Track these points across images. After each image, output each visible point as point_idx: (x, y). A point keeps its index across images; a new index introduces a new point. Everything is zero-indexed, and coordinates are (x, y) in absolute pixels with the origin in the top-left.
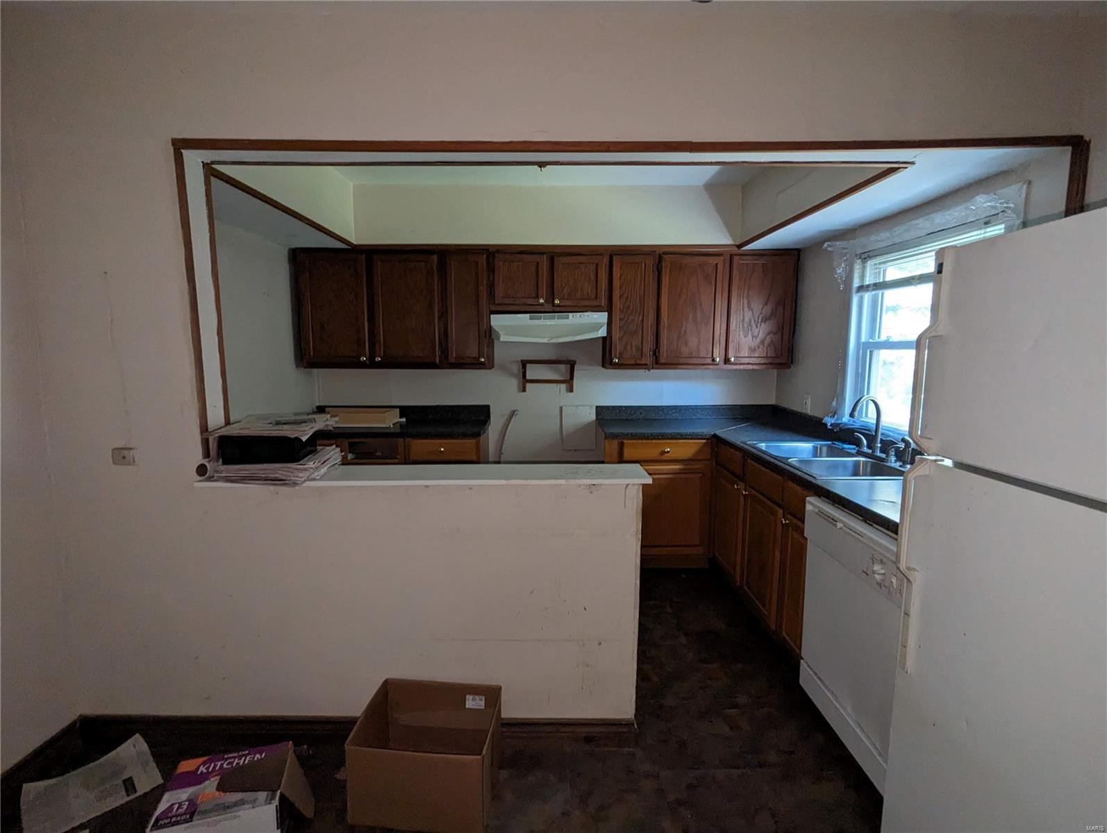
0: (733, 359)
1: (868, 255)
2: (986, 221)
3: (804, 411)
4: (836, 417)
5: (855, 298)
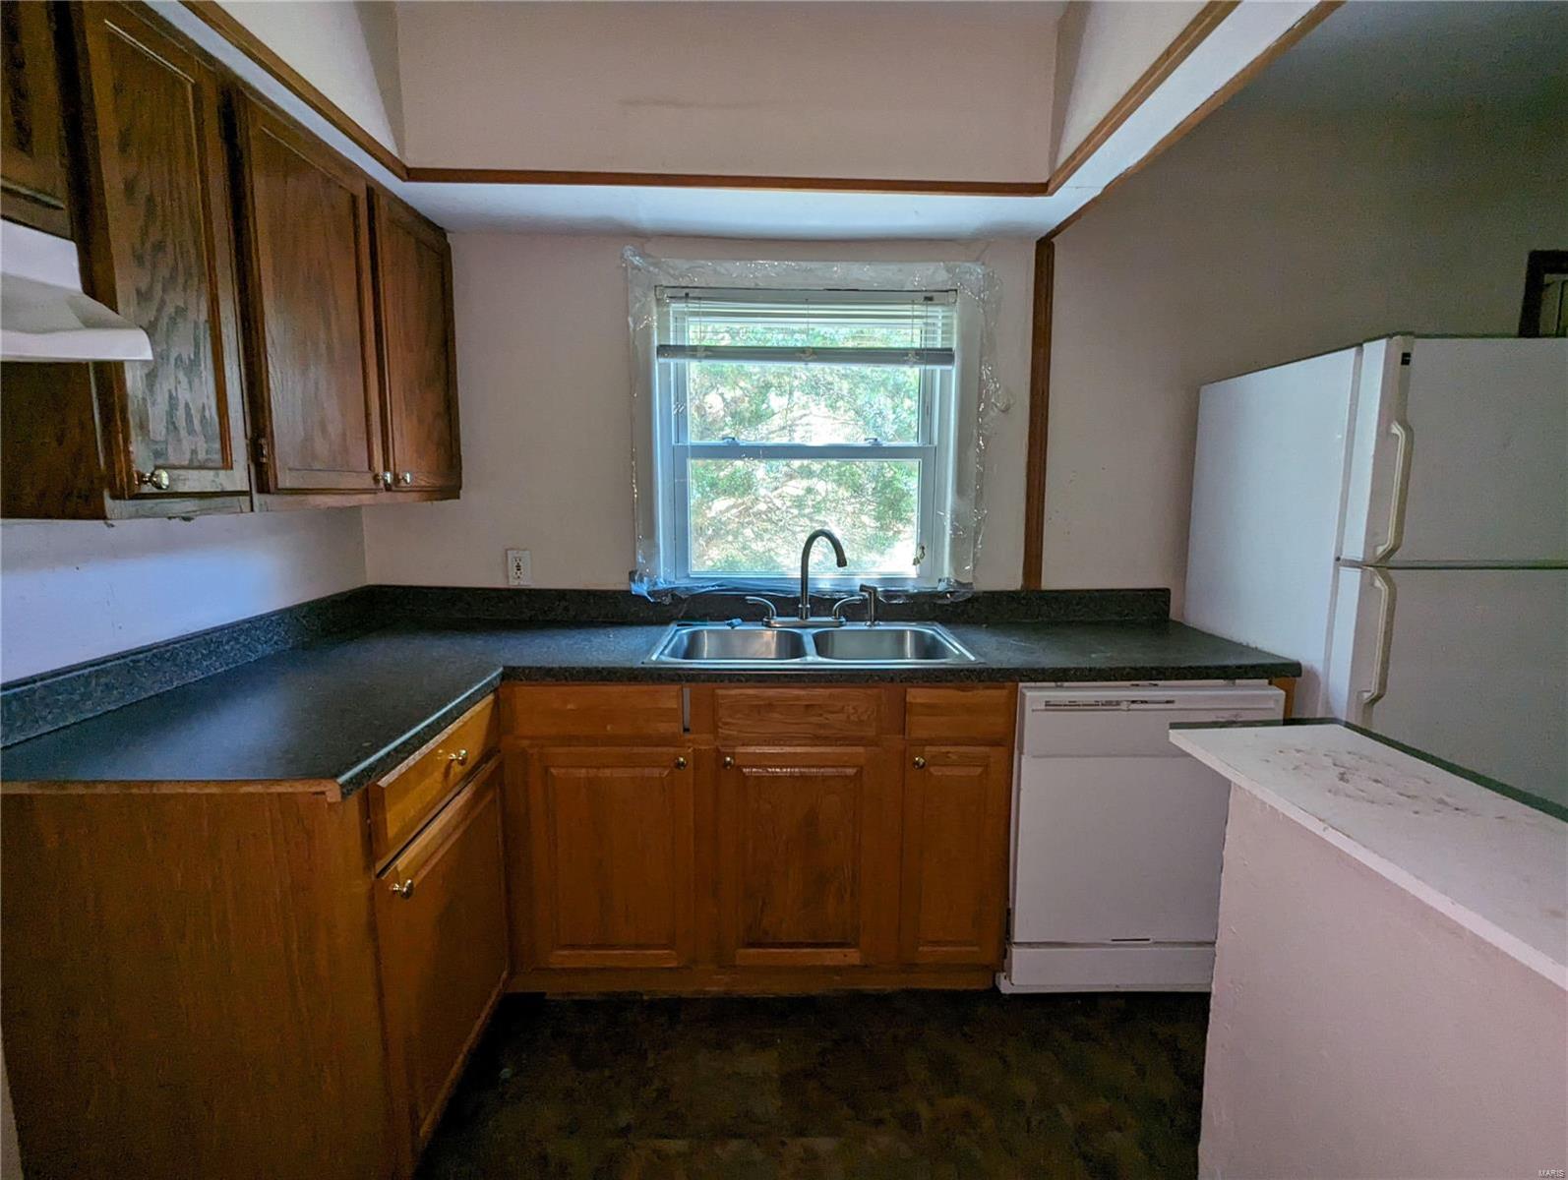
1: (687, 295)
2: (929, 295)
3: (514, 583)
4: (645, 579)
5: (658, 363)
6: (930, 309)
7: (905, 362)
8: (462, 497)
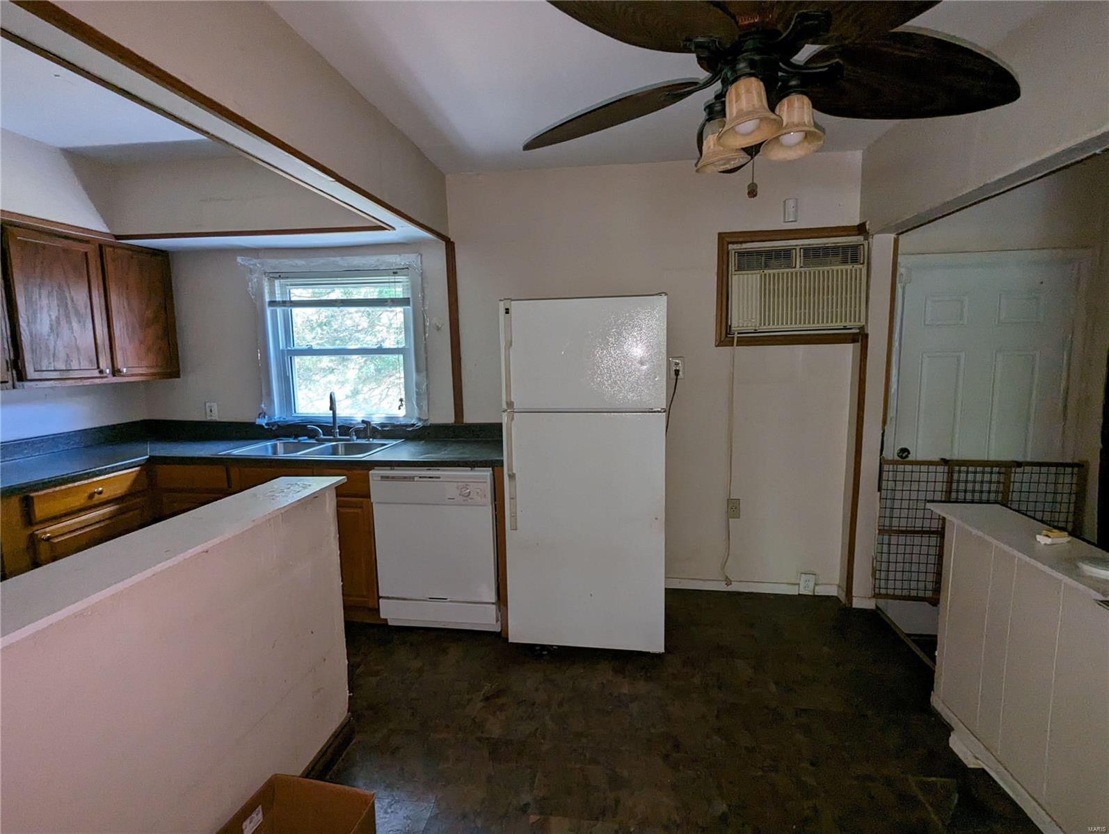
0: (125, 370)
1: (280, 276)
2: (395, 271)
3: (209, 419)
4: (266, 417)
5: (269, 311)
6: (396, 277)
7: (385, 306)
8: (181, 376)
